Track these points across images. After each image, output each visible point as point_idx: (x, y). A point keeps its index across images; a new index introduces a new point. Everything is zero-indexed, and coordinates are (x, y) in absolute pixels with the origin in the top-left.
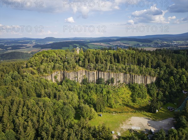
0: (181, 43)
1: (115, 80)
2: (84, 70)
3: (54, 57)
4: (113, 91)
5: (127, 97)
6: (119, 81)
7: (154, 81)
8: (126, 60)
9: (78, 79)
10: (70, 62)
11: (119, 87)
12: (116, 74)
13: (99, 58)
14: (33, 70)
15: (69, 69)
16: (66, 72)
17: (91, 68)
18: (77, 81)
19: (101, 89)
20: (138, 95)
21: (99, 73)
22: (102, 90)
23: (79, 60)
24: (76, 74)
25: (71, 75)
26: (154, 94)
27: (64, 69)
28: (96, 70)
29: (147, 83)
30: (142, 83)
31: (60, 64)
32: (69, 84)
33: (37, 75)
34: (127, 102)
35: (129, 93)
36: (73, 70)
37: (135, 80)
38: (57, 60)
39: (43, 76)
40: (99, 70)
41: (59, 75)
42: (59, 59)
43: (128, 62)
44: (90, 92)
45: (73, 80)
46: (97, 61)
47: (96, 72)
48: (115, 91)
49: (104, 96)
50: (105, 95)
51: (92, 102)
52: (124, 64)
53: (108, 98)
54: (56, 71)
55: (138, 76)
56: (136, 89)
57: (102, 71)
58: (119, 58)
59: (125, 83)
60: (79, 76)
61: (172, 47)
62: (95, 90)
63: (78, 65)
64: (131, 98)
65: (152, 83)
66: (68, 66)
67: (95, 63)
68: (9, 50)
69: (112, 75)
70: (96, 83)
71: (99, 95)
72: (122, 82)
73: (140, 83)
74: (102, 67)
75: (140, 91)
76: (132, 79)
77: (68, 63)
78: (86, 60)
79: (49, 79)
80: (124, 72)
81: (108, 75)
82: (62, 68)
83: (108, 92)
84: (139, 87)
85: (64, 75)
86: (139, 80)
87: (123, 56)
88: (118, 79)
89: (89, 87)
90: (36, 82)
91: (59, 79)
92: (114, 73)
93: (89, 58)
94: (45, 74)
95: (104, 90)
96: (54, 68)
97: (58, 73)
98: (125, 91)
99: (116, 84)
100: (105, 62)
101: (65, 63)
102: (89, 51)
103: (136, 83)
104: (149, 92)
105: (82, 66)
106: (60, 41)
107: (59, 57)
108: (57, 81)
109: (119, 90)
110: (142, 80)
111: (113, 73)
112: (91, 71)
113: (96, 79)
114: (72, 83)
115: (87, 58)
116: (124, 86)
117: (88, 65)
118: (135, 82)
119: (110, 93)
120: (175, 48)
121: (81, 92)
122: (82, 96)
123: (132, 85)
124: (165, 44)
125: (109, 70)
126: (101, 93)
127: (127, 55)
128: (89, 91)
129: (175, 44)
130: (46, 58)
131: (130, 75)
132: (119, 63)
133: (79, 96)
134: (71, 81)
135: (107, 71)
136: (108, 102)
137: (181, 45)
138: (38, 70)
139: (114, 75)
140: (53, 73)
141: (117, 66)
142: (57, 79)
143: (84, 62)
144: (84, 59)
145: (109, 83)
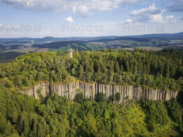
0: (179, 42)
1: (121, 96)
2: (78, 81)
3: (38, 63)
4: (120, 112)
5: (140, 122)
6: (127, 97)
7: (175, 97)
8: (136, 67)
9: (70, 93)
10: (59, 69)
11: (127, 106)
12: (123, 87)
13: (99, 63)
14: (9, 81)
15: (57, 80)
16: (53, 83)
17: (87, 78)
18: (69, 96)
19: (102, 111)
20: (156, 120)
21: (99, 86)
22: (104, 112)
23: (72, 66)
24: (67, 88)
25: (60, 89)
26: (178, 118)
27: (50, 80)
28: (94, 81)
29: (166, 100)
30: (158, 99)
31: (46, 73)
32: (56, 102)
33: (13, 89)
34: (141, 131)
35: (141, 116)
36: (63, 81)
37: (149, 96)
38: (42, 67)
39: (21, 89)
40: (99, 82)
41: (44, 88)
42: (45, 65)
43: (138, 70)
44: (86, 115)
45: (63, 95)
46: (96, 69)
47: (94, 85)
48: (122, 113)
49: (106, 121)
50: (107, 119)
51: (90, 132)
52: (133, 73)
53: (112, 126)
54: (40, 82)
55: (153, 90)
56: (152, 110)
57: (103, 83)
58: (125, 63)
59: (134, 100)
60: (71, 90)
61: (171, 46)
62: (93, 112)
63: (69, 74)
64: (146, 124)
65: (172, 99)
66: (55, 76)
67: (94, 72)
68: (7, 49)
69: (118, 89)
70: (95, 99)
71: (99, 119)
72: (131, 98)
73: (156, 99)
74: (104, 78)
75: (158, 113)
76: (146, 95)
77: (57, 71)
78: (81, 67)
79: (30, 93)
80: (134, 85)
81: (112, 89)
82: (48, 78)
83: (113, 116)
84: (156, 107)
85: (50, 88)
86: (154, 96)
87: (131, 61)
88: (126, 95)
89: (86, 107)
90: (10, 100)
91: (44, 93)
92: (121, 87)
93: (85, 64)
94: (23, 87)
95: (107, 112)
96: (36, 79)
97: (42, 86)
98: (136, 112)
99: (122, 101)
100: (106, 70)
101: (52, 71)
102: (86, 54)
103: (150, 99)
104: (170, 114)
105: (75, 76)
106: (58, 41)
107: (45, 62)
108: (41, 96)
109: (127, 111)
110: (159, 95)
111: (118, 86)
112: (87, 84)
113: (94, 93)
114: (61, 100)
115: (82, 65)
116: (134, 105)
117: (84, 74)
118: (149, 97)
119: (115, 118)
120: (174, 47)
121: (73, 114)
122: (75, 120)
123: (145, 103)
124: (162, 43)
125: (113, 81)
126: (101, 116)
127: (136, 59)
128: (84, 114)
129: (173, 43)
130: (28, 64)
131: (143, 88)
132: (127, 71)
133: (71, 121)
134: (60, 97)
135: (110, 83)
136: (112, 132)
137: (179, 44)
138: (15, 81)
139: (121, 89)
140: (36, 86)
141: (124, 76)
142: (42, 93)
143: (78, 70)
144: (78, 65)
145: (113, 100)
